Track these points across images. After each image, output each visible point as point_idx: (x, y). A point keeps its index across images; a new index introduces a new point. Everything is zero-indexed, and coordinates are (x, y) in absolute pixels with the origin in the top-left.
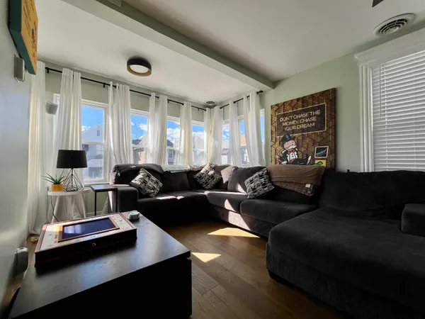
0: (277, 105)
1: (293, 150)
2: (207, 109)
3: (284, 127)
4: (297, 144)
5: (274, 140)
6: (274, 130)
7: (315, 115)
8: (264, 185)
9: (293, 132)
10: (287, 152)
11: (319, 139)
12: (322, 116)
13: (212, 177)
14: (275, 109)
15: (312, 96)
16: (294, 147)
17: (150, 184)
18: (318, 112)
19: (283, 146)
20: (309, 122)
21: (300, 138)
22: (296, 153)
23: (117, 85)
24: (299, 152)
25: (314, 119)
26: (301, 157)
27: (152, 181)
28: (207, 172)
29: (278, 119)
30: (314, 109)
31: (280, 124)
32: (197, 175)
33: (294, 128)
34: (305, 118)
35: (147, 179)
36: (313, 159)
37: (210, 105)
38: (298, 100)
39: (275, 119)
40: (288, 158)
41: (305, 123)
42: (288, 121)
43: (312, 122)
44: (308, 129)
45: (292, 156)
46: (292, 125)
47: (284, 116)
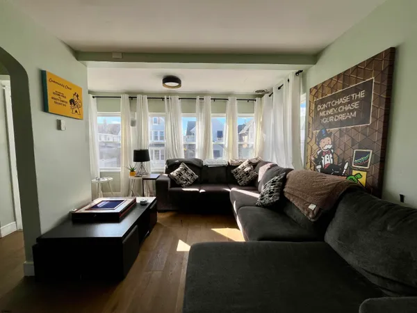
0: (316, 87)
1: (329, 152)
2: (257, 99)
3: (322, 117)
4: (333, 143)
5: (310, 136)
6: (311, 122)
7: (358, 100)
8: (271, 193)
9: (331, 125)
10: (322, 153)
11: (359, 138)
12: (366, 100)
13: (247, 174)
14: (313, 93)
15: (357, 68)
16: (330, 147)
17: (185, 176)
18: (361, 95)
19: (318, 145)
20: (350, 111)
21: (337, 135)
22: (331, 156)
23: (170, 97)
24: (335, 155)
25: (355, 105)
26: (336, 163)
27: (188, 173)
28: (244, 168)
29: (316, 107)
30: (357, 90)
31: (317, 113)
32: (235, 170)
33: (331, 119)
34: (344, 105)
35: (183, 172)
36: (350, 168)
37: (260, 94)
38: (338, 76)
39: (313, 107)
40: (323, 161)
41: (345, 112)
42: (326, 109)
43: (352, 111)
44: (348, 122)
45: (327, 160)
46: (330, 115)
47: (322, 102)
